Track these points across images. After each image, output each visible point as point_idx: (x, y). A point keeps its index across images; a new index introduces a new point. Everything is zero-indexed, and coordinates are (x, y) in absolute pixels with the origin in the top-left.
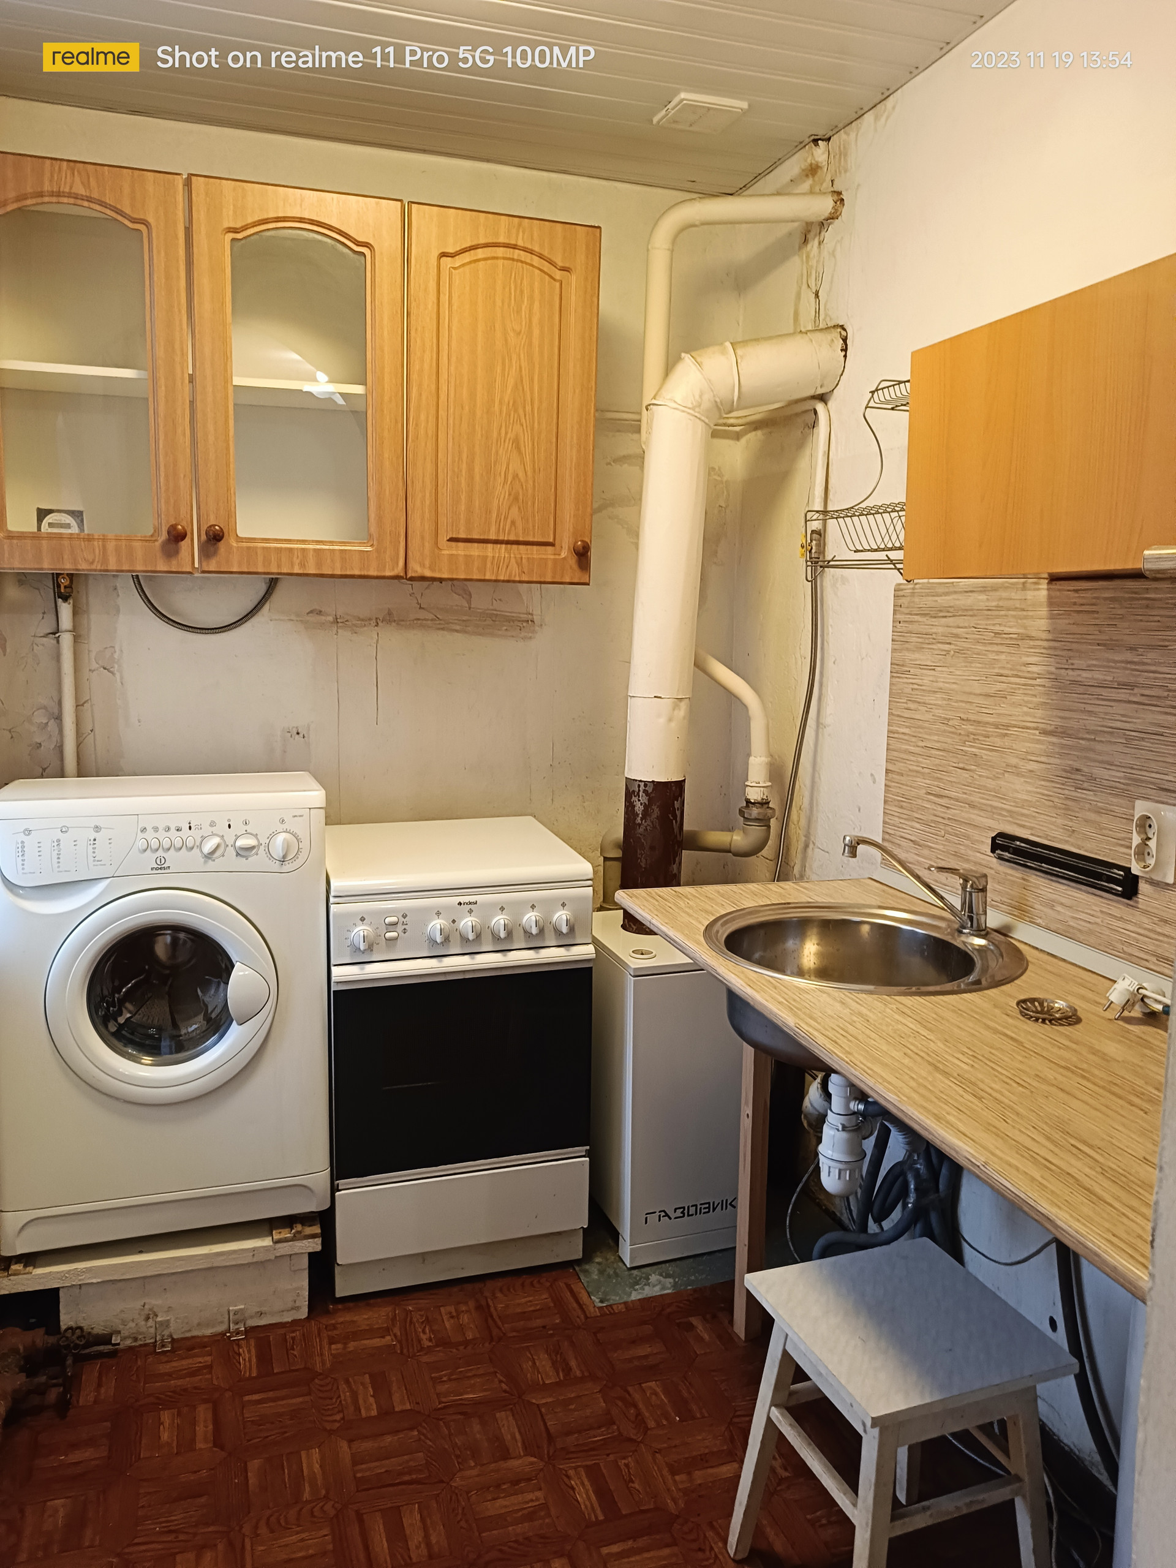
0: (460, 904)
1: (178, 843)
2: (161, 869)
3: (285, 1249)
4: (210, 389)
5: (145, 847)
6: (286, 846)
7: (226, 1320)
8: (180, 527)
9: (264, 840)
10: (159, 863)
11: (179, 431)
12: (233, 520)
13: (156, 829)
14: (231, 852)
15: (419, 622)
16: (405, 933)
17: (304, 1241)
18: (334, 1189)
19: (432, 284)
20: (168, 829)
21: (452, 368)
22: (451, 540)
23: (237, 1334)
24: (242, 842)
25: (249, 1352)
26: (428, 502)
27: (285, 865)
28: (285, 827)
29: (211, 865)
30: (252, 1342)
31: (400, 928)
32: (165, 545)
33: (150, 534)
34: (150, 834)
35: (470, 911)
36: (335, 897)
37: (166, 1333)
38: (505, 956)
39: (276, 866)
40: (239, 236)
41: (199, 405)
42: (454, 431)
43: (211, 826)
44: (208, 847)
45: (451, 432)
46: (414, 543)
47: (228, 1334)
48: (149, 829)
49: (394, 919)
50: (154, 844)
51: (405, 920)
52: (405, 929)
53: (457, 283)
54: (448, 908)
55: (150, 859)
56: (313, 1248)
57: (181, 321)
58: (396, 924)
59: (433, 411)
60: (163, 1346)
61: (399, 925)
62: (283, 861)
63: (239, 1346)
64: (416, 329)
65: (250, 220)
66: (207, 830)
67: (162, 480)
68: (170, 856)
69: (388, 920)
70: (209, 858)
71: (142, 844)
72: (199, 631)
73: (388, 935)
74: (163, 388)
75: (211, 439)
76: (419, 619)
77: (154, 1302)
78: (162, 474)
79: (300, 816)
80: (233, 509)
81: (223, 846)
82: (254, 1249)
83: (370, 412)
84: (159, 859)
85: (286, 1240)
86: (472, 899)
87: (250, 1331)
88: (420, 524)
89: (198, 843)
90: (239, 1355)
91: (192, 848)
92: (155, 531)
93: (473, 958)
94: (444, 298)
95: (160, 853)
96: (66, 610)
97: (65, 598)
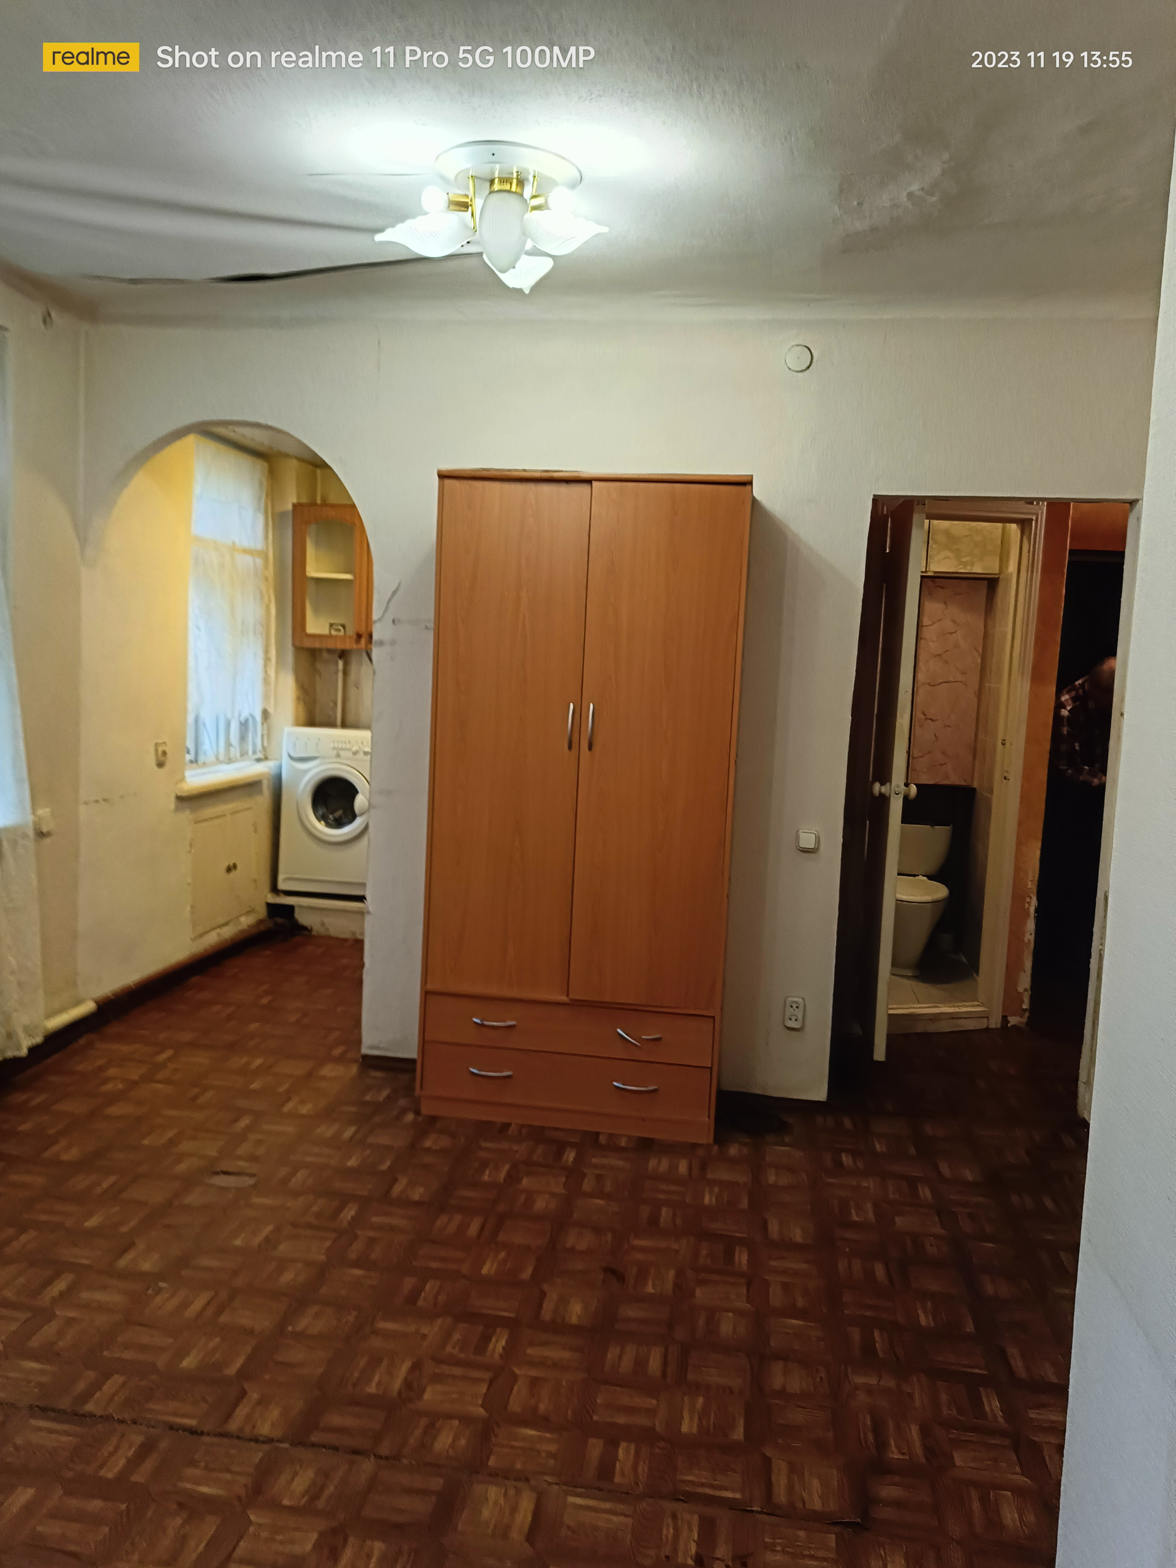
1: (344, 747)
2: (338, 756)
5: (333, 748)
8: (360, 632)
10: (338, 754)
13: (338, 741)
20: (342, 742)
29: (353, 757)
32: (355, 639)
43: (356, 742)
50: (337, 748)
55: (335, 752)
66: (354, 744)
68: (342, 752)
70: (353, 754)
71: (332, 745)
74: (357, 582)
81: (359, 750)
84: (338, 752)
89: (352, 749)
91: (350, 750)
92: (354, 634)
95: (339, 750)
96: (341, 664)
97: (340, 657)
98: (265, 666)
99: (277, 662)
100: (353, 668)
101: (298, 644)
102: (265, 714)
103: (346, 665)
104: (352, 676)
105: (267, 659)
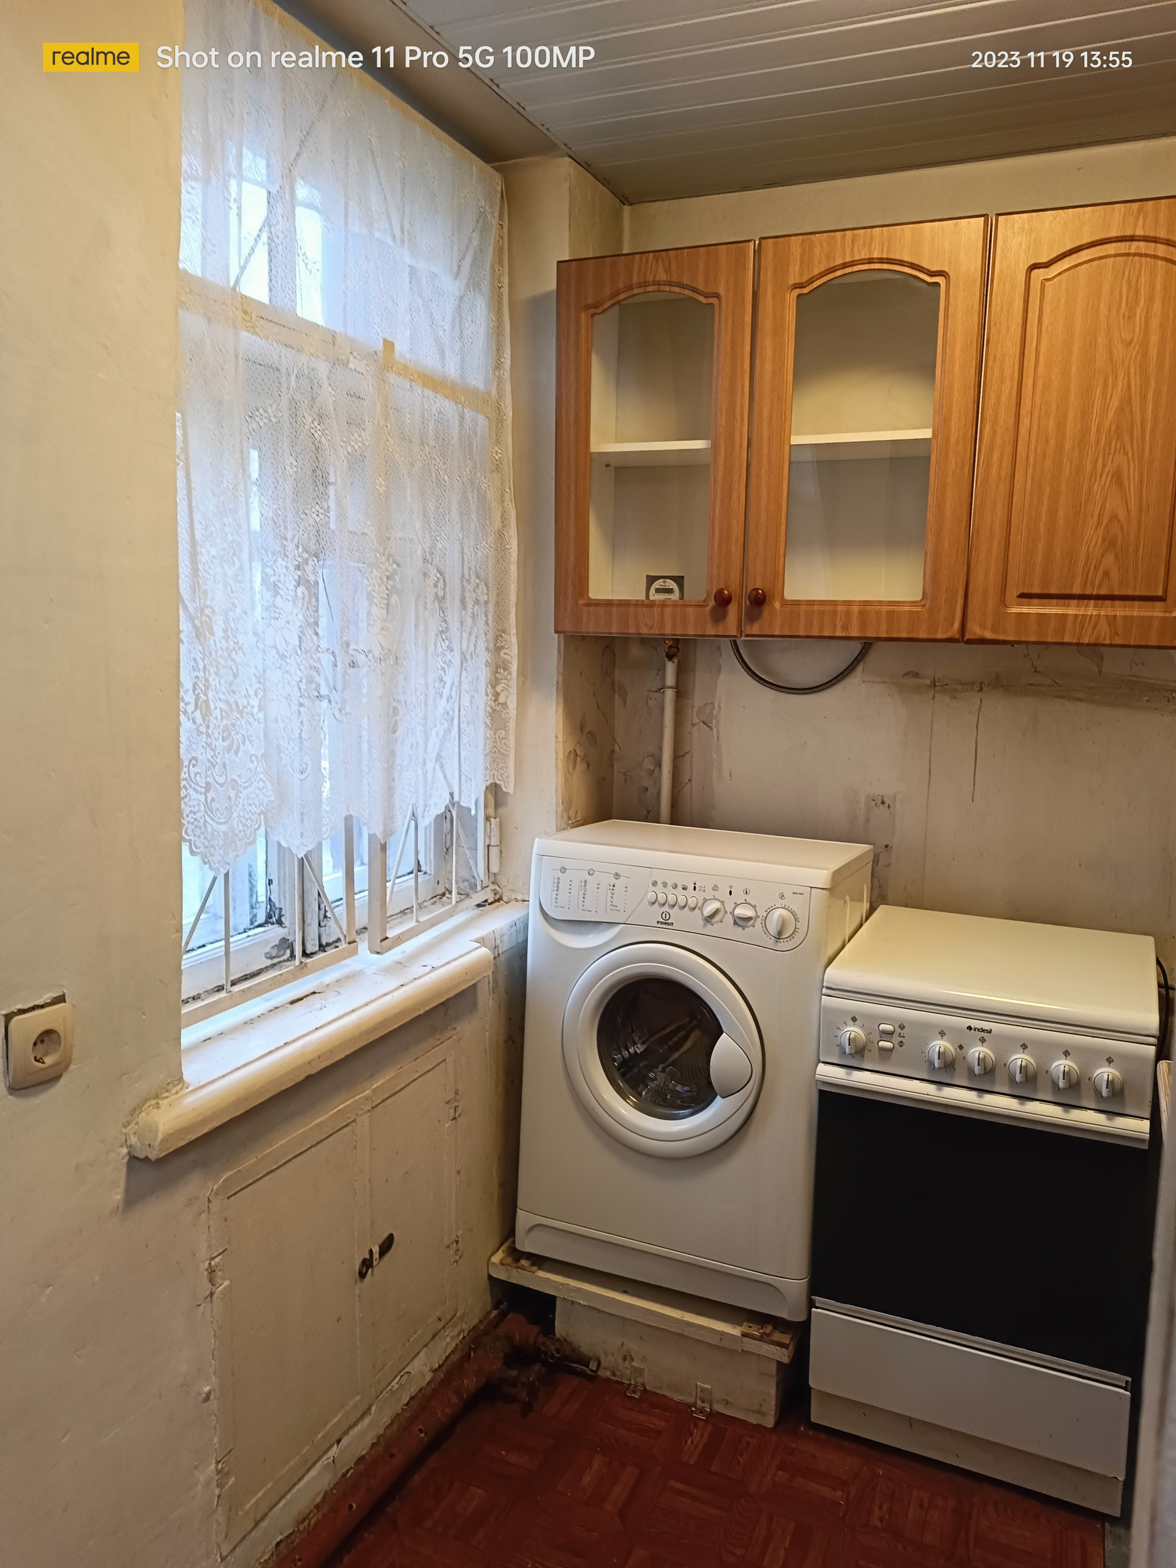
0: (970, 1028)
1: (681, 901)
2: (665, 923)
3: (752, 1345)
4: (765, 451)
5: (653, 900)
6: (780, 923)
7: (694, 1393)
8: (726, 592)
9: (762, 913)
10: (664, 917)
11: (735, 496)
12: (780, 582)
13: (665, 885)
14: (729, 919)
15: (1033, 688)
16: (901, 1046)
17: (772, 1346)
18: (811, 1304)
19: (1018, 304)
20: (675, 886)
21: (1037, 398)
22: (1022, 596)
23: (701, 1412)
24: (741, 911)
25: (702, 1436)
26: (995, 553)
27: (780, 943)
28: (783, 902)
29: (710, 930)
30: (710, 1427)
31: (896, 1039)
32: (713, 610)
33: (703, 599)
34: (659, 888)
35: (983, 1040)
36: (828, 988)
37: (639, 1380)
38: (1022, 1104)
39: (771, 942)
40: (806, 291)
41: (754, 469)
42: (1034, 470)
43: (714, 890)
44: (709, 909)
45: (1030, 471)
46: (975, 600)
47: (693, 1409)
48: (660, 884)
49: (889, 1028)
50: (661, 898)
51: (902, 1032)
52: (901, 1042)
53: (1050, 296)
54: (955, 1030)
55: (657, 910)
56: (781, 1357)
57: (743, 386)
58: (891, 1033)
59: (1009, 450)
60: (634, 1392)
61: (896, 1035)
62: (779, 936)
63: (696, 1425)
64: (995, 357)
65: (816, 272)
66: (709, 894)
67: (716, 545)
68: (675, 912)
69: (882, 1027)
70: (709, 922)
71: (651, 896)
72: (795, 691)
73: (882, 1044)
74: (723, 455)
75: (764, 501)
76: (1032, 685)
77: (632, 1345)
78: (717, 539)
79: (800, 894)
80: (781, 571)
81: (722, 912)
82: (722, 1333)
83: (933, 458)
84: (664, 915)
85: (753, 1337)
86: (986, 1025)
87: (714, 1415)
88: (985, 577)
89: (700, 905)
90: (691, 1434)
91: (694, 909)
92: (707, 596)
93: (980, 1097)
94: (1033, 317)
95: (666, 908)
96: (671, 668)
97: (670, 657)
98: (494, 683)
99: (522, 673)
100: (700, 680)
101: (568, 627)
102: (495, 794)
103: (682, 672)
104: (697, 700)
105: (498, 667)
